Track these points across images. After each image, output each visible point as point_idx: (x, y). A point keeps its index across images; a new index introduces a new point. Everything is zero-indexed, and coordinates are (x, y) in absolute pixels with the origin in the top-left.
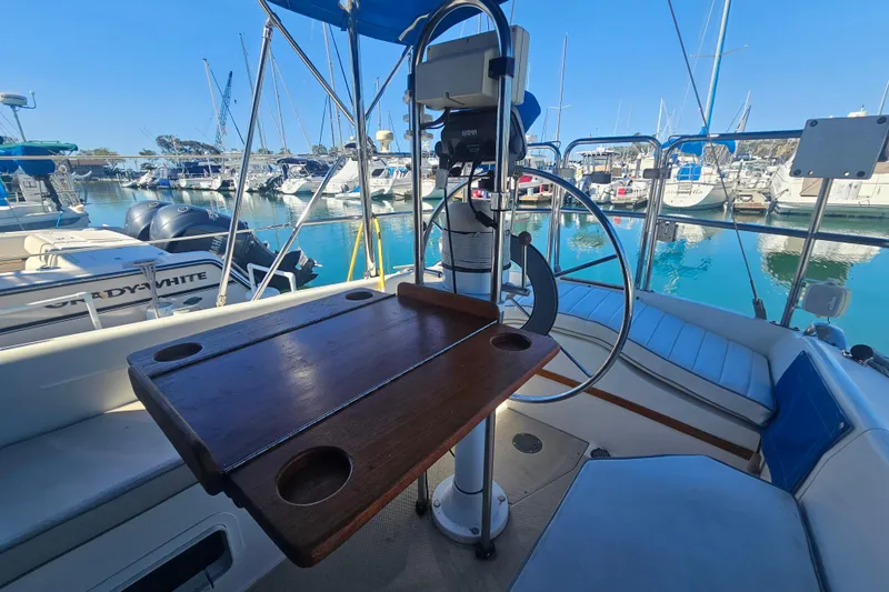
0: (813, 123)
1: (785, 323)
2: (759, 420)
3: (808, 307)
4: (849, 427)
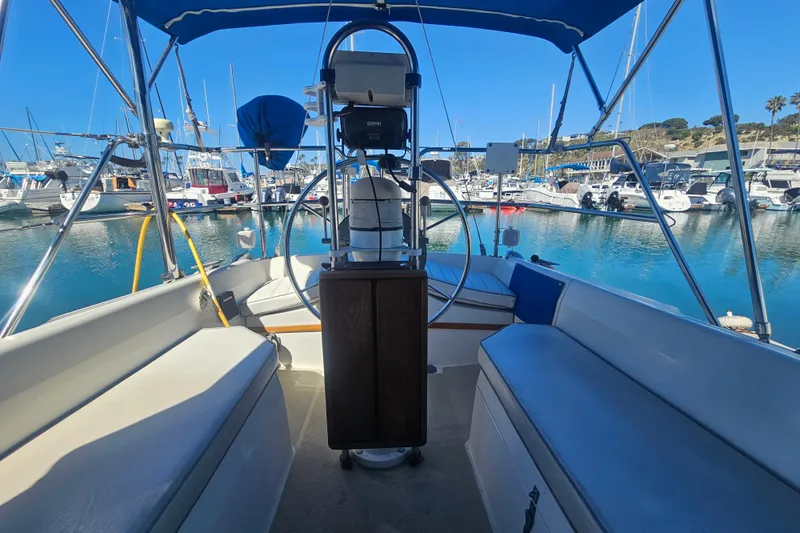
0: (490, 145)
1: (496, 255)
2: (511, 305)
3: (505, 243)
4: (563, 284)
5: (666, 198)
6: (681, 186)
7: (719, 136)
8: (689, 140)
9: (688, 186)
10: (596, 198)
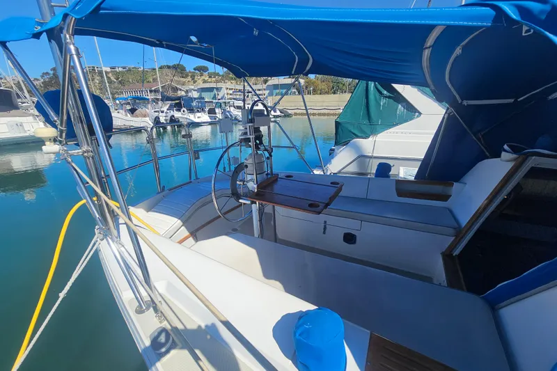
5: (198, 117)
6: (203, 110)
7: (203, 77)
8: (189, 79)
9: (207, 109)
10: (162, 120)
